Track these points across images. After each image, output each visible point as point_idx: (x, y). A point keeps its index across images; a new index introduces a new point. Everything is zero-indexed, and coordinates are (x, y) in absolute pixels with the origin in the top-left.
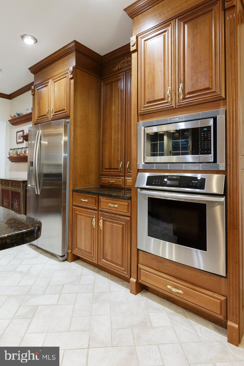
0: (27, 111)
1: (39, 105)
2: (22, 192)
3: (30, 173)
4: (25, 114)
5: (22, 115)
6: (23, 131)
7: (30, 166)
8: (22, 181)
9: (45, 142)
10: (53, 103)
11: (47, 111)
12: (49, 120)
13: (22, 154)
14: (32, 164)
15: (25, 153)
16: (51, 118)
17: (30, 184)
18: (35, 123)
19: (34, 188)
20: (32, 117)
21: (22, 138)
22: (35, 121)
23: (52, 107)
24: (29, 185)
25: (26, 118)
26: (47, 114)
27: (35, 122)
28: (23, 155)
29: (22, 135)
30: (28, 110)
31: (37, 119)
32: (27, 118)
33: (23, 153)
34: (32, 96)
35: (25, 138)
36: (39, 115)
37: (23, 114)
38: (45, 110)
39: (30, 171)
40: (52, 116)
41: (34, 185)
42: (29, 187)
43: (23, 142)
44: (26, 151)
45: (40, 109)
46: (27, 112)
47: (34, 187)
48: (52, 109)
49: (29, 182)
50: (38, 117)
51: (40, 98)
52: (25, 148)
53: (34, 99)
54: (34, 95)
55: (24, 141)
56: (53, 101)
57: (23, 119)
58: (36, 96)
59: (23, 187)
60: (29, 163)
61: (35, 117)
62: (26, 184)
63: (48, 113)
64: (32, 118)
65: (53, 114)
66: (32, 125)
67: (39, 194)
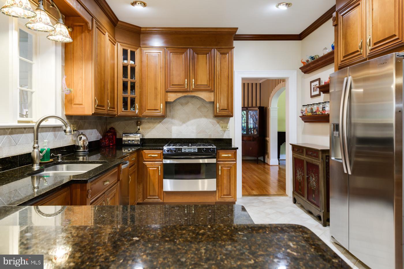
0: (324, 51)
1: (345, 37)
2: (321, 165)
3: (334, 140)
4: (322, 55)
5: (318, 58)
6: (319, 80)
7: (334, 131)
8: (321, 150)
9: (358, 91)
10: (371, 29)
11: (360, 44)
12: (363, 59)
13: (319, 112)
14: (336, 127)
15: (323, 110)
16: (368, 54)
17: (335, 157)
18: (339, 67)
19: (342, 163)
20: (334, 57)
21: (318, 89)
22: (339, 63)
23: (369, 37)
24: (333, 158)
25: (323, 61)
26: (359, 50)
27: (339, 65)
28: (321, 114)
29: (318, 85)
30: (326, 49)
31: (342, 60)
32: (325, 61)
33: (321, 110)
34: (334, 27)
35: (323, 89)
36: (345, 53)
37: (318, 56)
38: (356, 43)
39: (334, 137)
40: (368, 52)
41: (341, 158)
42: (333, 160)
43: (319, 95)
44: (325, 107)
45: (346, 45)
46: (324, 53)
47: (341, 161)
48: (368, 41)
49: (332, 154)
50: (344, 57)
51: (347, 26)
52: (323, 103)
53: (336, 31)
54: (336, 25)
55: (322, 93)
56: (371, 26)
57: (320, 62)
58: (340, 26)
59: (322, 159)
60: (332, 126)
61: (339, 57)
62: (327, 154)
63: (361, 48)
64: (334, 59)
65: (370, 48)
66: (335, 71)
67: (350, 173)
